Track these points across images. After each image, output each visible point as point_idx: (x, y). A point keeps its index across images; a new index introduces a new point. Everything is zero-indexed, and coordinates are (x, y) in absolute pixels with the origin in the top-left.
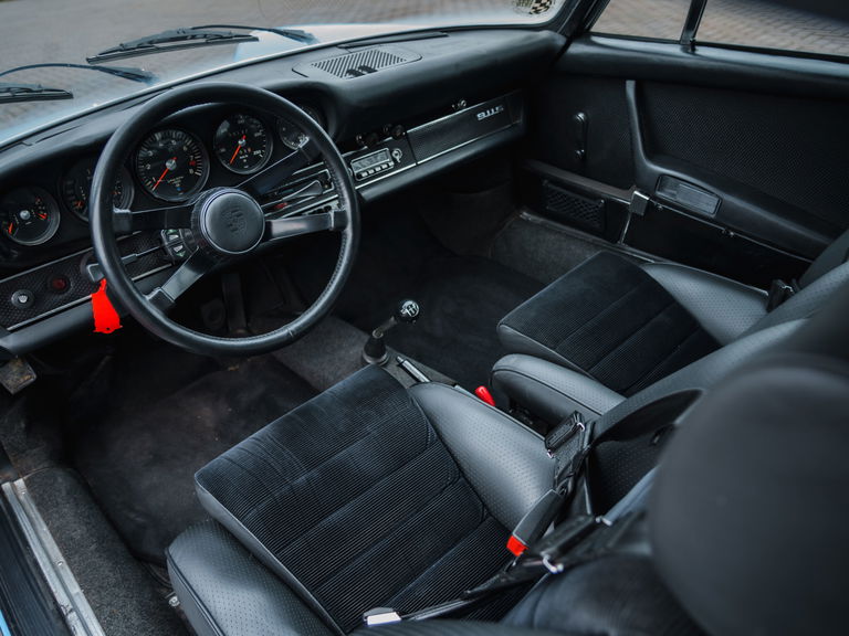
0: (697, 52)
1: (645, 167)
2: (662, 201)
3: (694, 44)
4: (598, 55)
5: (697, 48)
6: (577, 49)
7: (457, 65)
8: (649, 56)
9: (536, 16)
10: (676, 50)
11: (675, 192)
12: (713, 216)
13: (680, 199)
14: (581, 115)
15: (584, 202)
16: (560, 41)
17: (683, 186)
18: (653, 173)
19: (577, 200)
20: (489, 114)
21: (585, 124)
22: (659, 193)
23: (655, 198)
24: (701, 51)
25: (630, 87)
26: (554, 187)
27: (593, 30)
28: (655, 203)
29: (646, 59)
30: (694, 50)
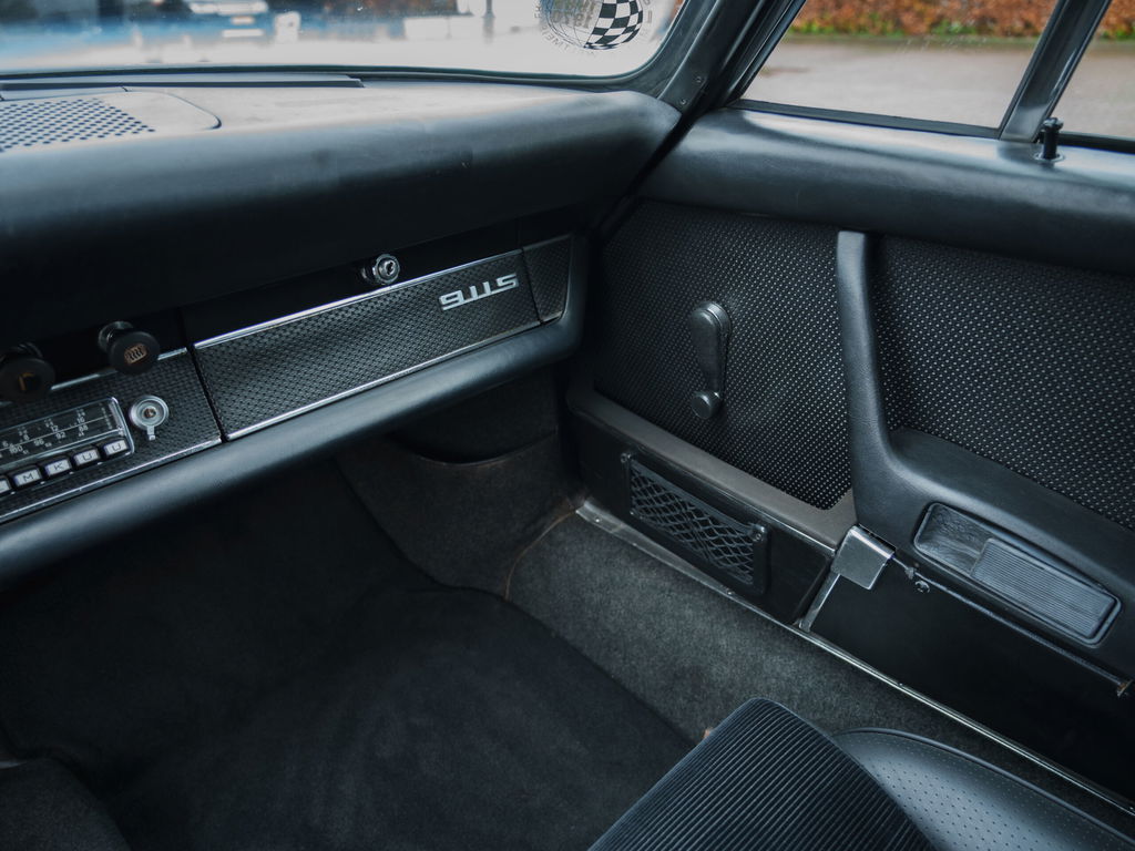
0: (1058, 164)
1: (885, 474)
2: (927, 570)
3: (1052, 139)
4: (763, 158)
5: (1060, 150)
6: (705, 141)
7: (322, 157)
8: (909, 169)
9: (601, 52)
10: (986, 152)
11: (975, 553)
12: (1091, 644)
13: (987, 578)
14: (715, 309)
15: (715, 521)
16: (663, 118)
17: (997, 543)
18: (910, 496)
19: (699, 513)
20: (475, 296)
21: (723, 333)
22: (923, 549)
23: (911, 560)
24: (1072, 160)
25: (850, 250)
26: (645, 472)
27: (749, 94)
28: (910, 572)
29: (897, 175)
30: (1051, 155)
